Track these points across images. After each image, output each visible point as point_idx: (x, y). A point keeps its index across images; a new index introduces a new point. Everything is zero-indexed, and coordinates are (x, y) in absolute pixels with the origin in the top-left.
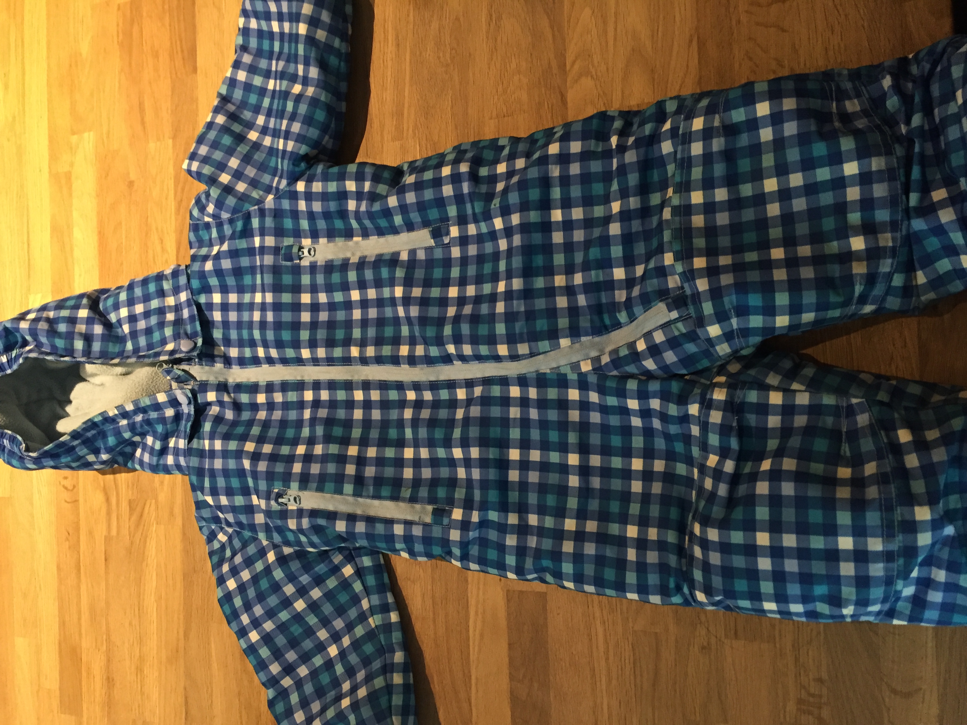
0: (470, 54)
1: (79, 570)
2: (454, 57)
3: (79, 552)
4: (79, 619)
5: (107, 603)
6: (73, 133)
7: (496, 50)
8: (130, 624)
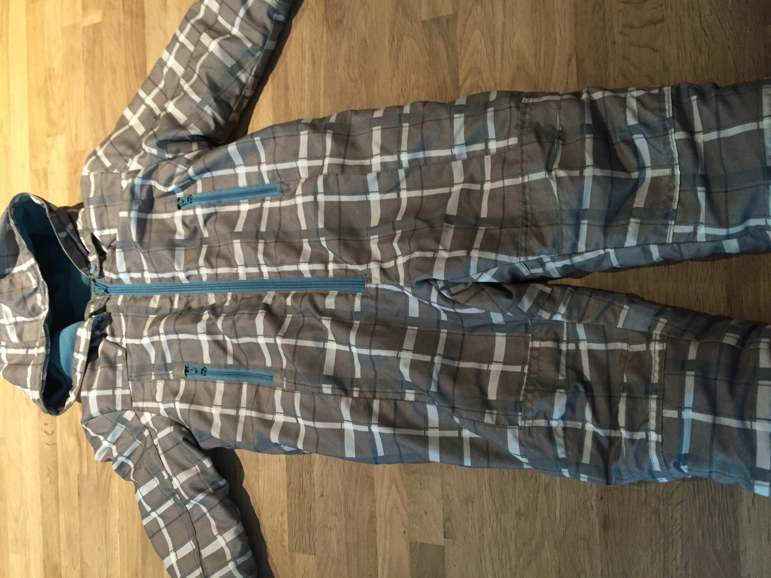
0: (375, 71)
1: (58, 501)
2: (362, 74)
3: (57, 487)
4: (59, 542)
5: (80, 530)
6: (49, 136)
7: (398, 67)
8: (99, 549)
